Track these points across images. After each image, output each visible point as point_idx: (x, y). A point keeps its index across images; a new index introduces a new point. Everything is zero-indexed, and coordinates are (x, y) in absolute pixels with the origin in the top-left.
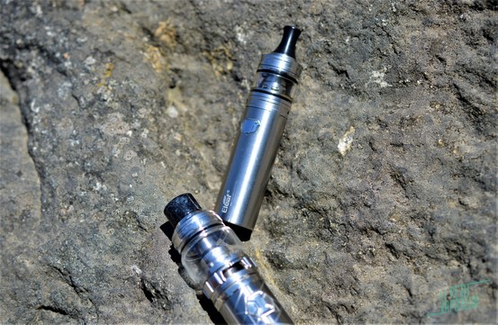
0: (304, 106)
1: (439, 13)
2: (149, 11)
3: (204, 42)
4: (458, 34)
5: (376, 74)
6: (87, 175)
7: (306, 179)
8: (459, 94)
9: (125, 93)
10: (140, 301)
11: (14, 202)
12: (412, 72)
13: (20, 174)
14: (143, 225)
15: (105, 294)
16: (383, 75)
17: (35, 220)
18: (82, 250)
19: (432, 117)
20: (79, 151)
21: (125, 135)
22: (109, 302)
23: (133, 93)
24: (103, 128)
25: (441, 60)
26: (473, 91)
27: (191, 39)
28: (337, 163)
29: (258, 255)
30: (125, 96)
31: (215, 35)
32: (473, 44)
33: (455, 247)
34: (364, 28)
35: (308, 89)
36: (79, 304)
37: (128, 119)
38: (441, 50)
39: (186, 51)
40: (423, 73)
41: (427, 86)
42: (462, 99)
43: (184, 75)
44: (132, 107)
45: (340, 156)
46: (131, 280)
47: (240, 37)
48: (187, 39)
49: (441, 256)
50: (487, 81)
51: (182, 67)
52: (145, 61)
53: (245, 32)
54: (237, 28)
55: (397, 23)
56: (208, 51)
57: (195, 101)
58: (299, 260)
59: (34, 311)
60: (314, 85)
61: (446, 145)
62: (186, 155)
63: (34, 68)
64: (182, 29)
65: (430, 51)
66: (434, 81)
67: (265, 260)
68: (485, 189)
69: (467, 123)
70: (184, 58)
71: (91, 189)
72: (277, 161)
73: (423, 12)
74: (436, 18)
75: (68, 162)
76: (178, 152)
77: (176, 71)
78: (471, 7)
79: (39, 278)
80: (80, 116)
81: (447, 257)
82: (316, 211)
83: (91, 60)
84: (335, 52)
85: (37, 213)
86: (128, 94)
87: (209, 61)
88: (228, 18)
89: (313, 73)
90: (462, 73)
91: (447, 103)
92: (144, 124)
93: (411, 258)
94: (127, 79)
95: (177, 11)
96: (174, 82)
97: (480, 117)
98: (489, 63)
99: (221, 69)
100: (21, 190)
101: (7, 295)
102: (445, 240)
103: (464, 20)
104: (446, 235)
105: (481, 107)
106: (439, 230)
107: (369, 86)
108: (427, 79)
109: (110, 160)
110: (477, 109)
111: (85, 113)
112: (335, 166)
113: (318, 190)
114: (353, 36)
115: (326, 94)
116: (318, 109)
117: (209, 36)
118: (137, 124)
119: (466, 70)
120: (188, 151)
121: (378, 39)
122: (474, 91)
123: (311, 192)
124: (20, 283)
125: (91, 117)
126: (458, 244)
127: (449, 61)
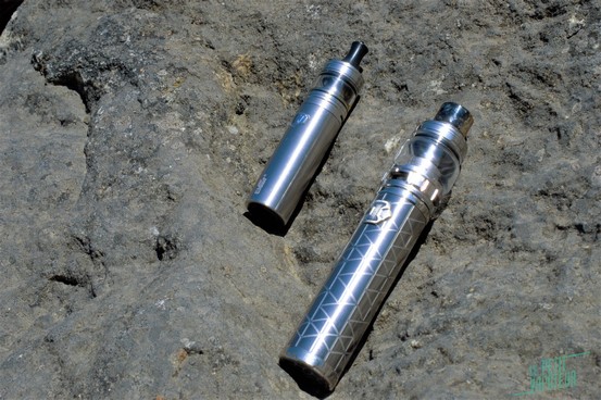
0: (361, 118)
1: (502, 26)
2: (231, 47)
3: (277, 73)
4: (517, 40)
5: (433, 83)
6: (132, 161)
7: (348, 177)
8: (510, 91)
9: (188, 96)
10: (151, 262)
11: (56, 186)
12: (467, 77)
13: (69, 164)
14: (172, 196)
15: (118, 256)
16: (440, 83)
17: (72, 203)
18: (108, 220)
19: (482, 114)
20: (130, 142)
21: (179, 130)
22: (121, 263)
23: (195, 98)
24: (158, 123)
25: (497, 63)
26: (524, 88)
27: (266, 69)
28: (381, 160)
29: (287, 250)
30: (186, 99)
31: (289, 64)
32: (530, 48)
33: (484, 225)
34: (429, 44)
35: (368, 105)
36: (91, 270)
37: (185, 119)
38: (498, 55)
39: (259, 82)
40: (478, 76)
41: (480, 88)
42: (513, 96)
43: (252, 102)
44: (191, 108)
45: (385, 154)
46: (147, 242)
47: (312, 64)
48: (262, 69)
49: (470, 236)
50: (539, 78)
51: (252, 95)
52: (215, 79)
53: (318, 59)
54: (311, 56)
55: (460, 36)
56: (280, 81)
57: (259, 126)
58: (326, 253)
59: (46, 281)
60: (375, 102)
61: (491, 136)
62: (237, 163)
63: (110, 85)
64: (258, 59)
65: (486, 57)
66: (488, 83)
67: (293, 257)
68: (523, 170)
69: (516, 120)
70: (256, 88)
71: (132, 173)
72: (325, 169)
73: (486, 26)
74: (498, 30)
75: (117, 151)
76: (229, 160)
77: (246, 98)
78: (532, 17)
79: (59, 248)
80: (140, 114)
81: (475, 237)
82: (353, 206)
83: (164, 73)
84: (399, 70)
85: (75, 197)
86: (189, 98)
87: (280, 91)
88: (304, 48)
89: (375, 93)
90: (515, 73)
91: (498, 101)
92: (199, 124)
93: (440, 242)
94: (193, 87)
95: (258, 45)
96: (243, 108)
97: (529, 112)
98: (542, 60)
99: (289, 97)
100: (66, 177)
101: (24, 265)
102: (475, 219)
103: (524, 28)
104: (477, 213)
105: (530, 101)
106: (470, 208)
107: (426, 95)
108: (480, 81)
109: (158, 148)
110: (526, 104)
111: (145, 112)
112: (379, 163)
113: (358, 184)
114: (417, 53)
115: (384, 109)
116: (373, 120)
117: (283, 65)
118: (192, 123)
119: (520, 69)
120: (239, 160)
121: (440, 52)
122: (526, 88)
123: (350, 187)
124: (39, 253)
125: (150, 115)
126: (487, 221)
127: (505, 63)
